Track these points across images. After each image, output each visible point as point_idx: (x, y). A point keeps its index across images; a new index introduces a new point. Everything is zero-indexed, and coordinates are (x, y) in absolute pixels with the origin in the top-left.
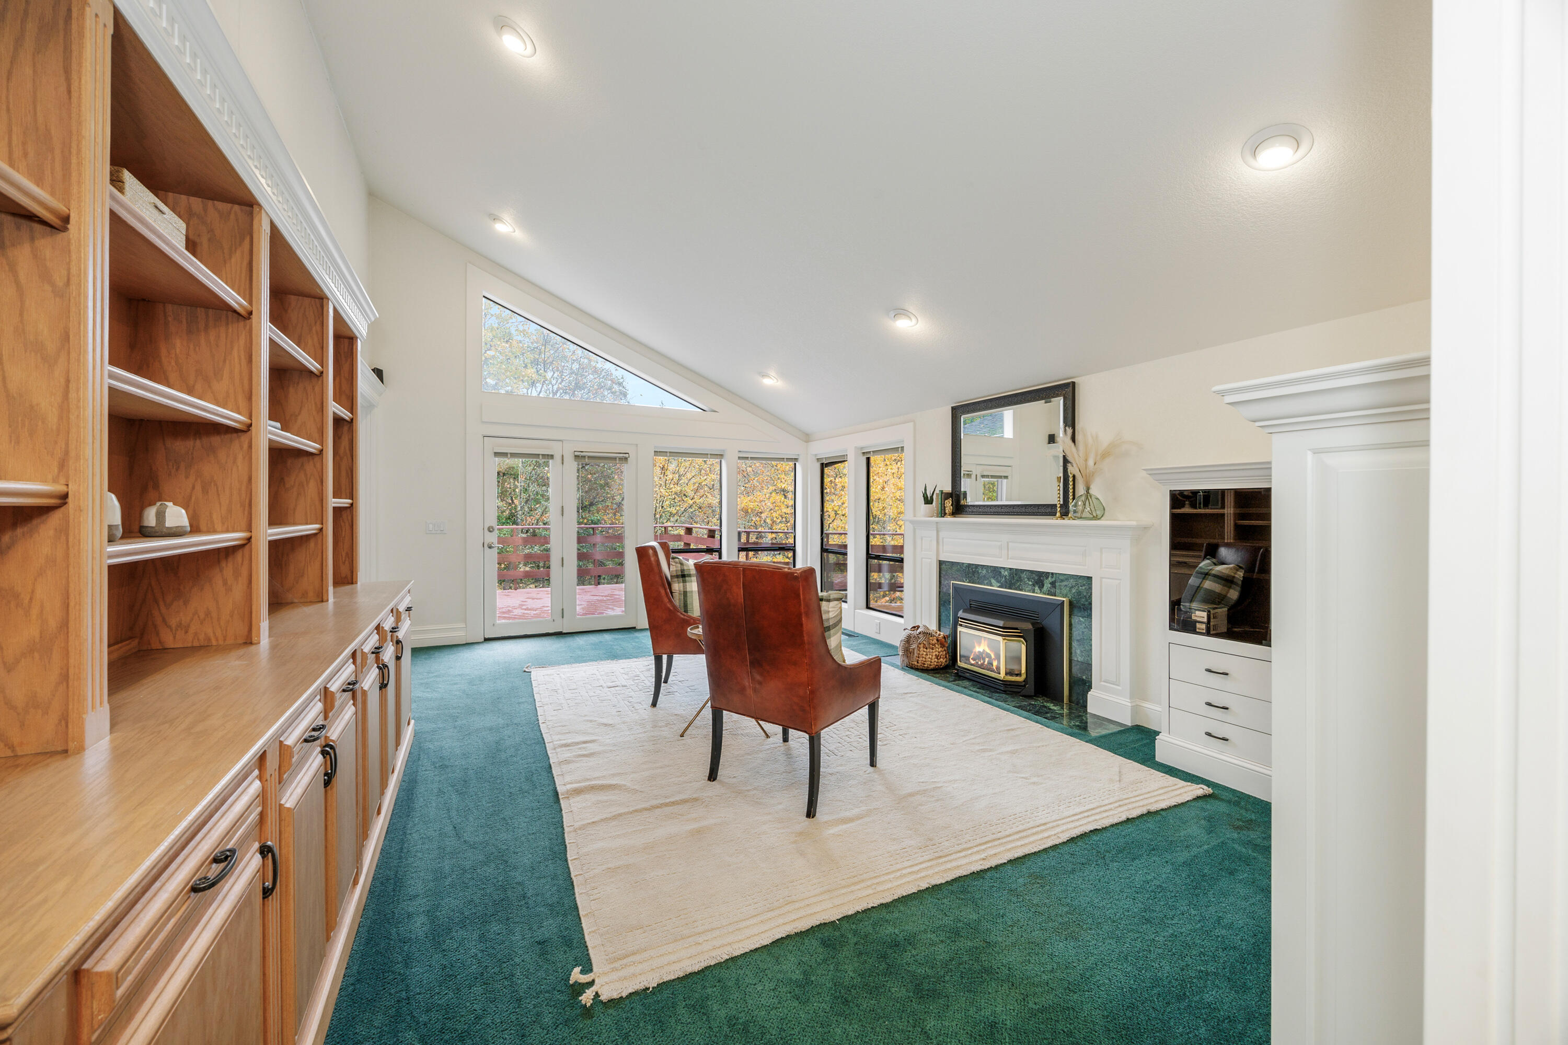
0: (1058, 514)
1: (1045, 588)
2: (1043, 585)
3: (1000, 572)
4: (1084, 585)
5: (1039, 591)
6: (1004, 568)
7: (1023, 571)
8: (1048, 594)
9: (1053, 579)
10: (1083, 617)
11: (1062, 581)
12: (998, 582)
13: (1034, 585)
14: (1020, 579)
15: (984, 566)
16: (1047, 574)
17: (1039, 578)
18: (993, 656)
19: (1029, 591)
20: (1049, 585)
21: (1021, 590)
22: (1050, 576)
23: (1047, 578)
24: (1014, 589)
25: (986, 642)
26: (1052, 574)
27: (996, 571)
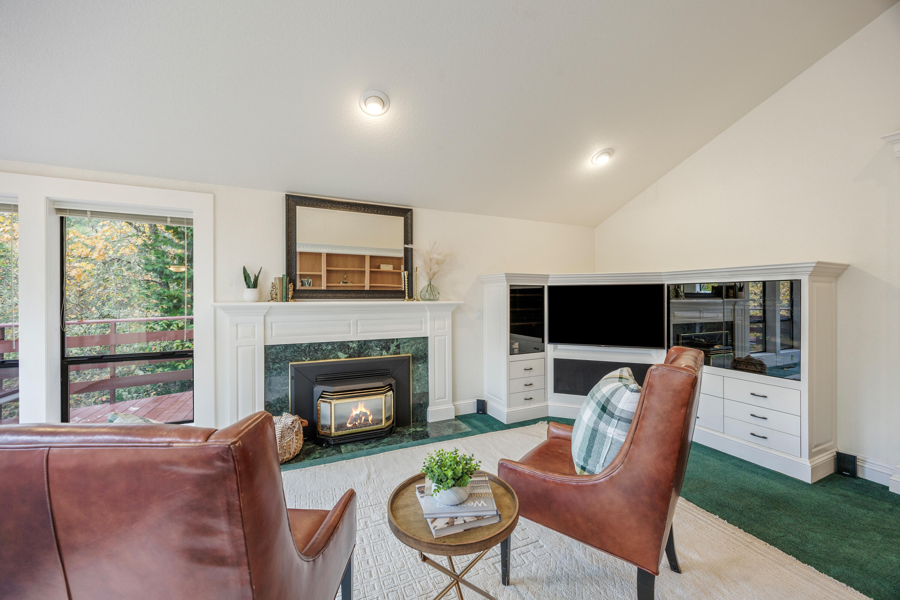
0: (407, 297)
1: (391, 350)
2: (389, 349)
3: (348, 345)
4: (421, 343)
5: (386, 353)
6: (352, 342)
7: (371, 341)
8: (394, 354)
9: (398, 343)
10: (420, 364)
11: (405, 343)
12: (346, 354)
13: (381, 350)
14: (369, 348)
15: (329, 343)
16: (393, 340)
17: (385, 344)
18: (368, 413)
19: (378, 355)
20: (395, 348)
21: (369, 356)
22: (395, 341)
23: (393, 343)
24: (363, 357)
25: (363, 405)
26: (397, 339)
27: (343, 346)
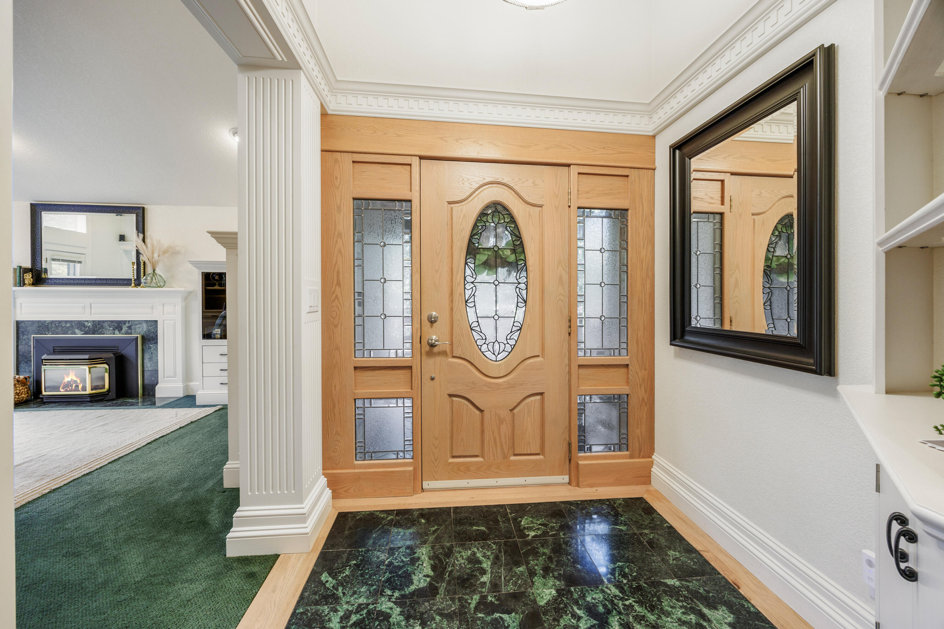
0: (133, 285)
1: (123, 331)
2: (122, 329)
3: (84, 324)
4: (152, 325)
5: (118, 333)
6: (87, 321)
7: (104, 322)
8: (126, 334)
9: (130, 324)
10: (151, 344)
11: (136, 324)
12: (82, 331)
13: (114, 330)
14: (102, 327)
15: (67, 321)
16: (125, 322)
17: (118, 325)
18: (79, 381)
19: (111, 334)
20: (127, 329)
21: (103, 334)
22: (127, 322)
23: (125, 324)
24: (97, 334)
25: (73, 373)
26: (129, 321)
27: (81, 325)
